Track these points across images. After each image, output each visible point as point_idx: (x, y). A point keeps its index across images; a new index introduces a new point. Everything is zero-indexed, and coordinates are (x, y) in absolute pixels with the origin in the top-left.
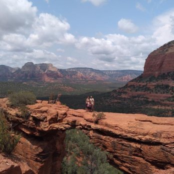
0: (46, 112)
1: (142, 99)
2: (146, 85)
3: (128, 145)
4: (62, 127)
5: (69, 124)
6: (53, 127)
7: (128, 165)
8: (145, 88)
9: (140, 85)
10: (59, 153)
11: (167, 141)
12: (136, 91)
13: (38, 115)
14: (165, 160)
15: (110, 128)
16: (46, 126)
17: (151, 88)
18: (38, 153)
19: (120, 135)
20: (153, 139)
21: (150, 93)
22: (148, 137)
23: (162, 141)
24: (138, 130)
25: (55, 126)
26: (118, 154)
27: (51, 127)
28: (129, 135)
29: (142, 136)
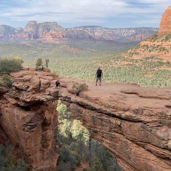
0: (29, 81)
1: (156, 60)
2: (161, 45)
3: (108, 121)
4: (44, 99)
5: (51, 95)
6: (35, 98)
7: (109, 142)
8: (159, 48)
9: (154, 45)
10: (49, 122)
11: (148, 119)
12: (150, 52)
13: (19, 85)
14: (145, 139)
15: (91, 101)
16: (28, 97)
17: (167, 47)
18: (24, 123)
19: (100, 109)
20: (134, 116)
21: (165, 53)
22: (128, 113)
23: (143, 118)
24: (119, 105)
25: (37, 97)
26: (98, 130)
27: (33, 98)
28: (109, 110)
29: (123, 112)
